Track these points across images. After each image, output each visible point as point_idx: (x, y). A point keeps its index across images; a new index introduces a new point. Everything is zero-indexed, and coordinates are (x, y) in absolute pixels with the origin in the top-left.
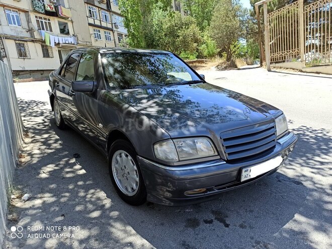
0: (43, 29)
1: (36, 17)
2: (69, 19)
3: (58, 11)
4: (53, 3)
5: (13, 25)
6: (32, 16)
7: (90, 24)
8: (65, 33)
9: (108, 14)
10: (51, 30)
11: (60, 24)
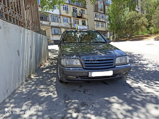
0: (76, 24)
1: (74, 19)
2: (86, 19)
3: (82, 16)
4: (81, 13)
5: (65, 23)
6: (72, 19)
7: (95, 20)
8: (84, 25)
9: (104, 15)
10: (78, 24)
11: (82, 21)
